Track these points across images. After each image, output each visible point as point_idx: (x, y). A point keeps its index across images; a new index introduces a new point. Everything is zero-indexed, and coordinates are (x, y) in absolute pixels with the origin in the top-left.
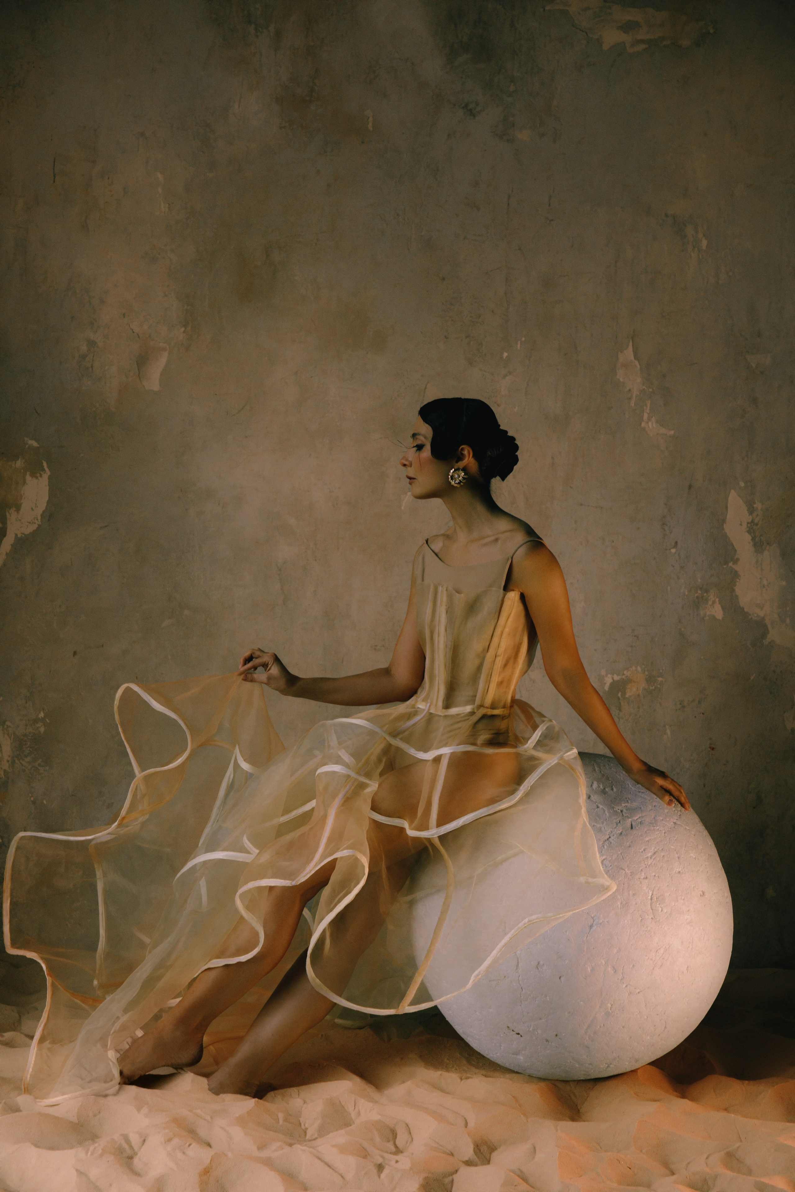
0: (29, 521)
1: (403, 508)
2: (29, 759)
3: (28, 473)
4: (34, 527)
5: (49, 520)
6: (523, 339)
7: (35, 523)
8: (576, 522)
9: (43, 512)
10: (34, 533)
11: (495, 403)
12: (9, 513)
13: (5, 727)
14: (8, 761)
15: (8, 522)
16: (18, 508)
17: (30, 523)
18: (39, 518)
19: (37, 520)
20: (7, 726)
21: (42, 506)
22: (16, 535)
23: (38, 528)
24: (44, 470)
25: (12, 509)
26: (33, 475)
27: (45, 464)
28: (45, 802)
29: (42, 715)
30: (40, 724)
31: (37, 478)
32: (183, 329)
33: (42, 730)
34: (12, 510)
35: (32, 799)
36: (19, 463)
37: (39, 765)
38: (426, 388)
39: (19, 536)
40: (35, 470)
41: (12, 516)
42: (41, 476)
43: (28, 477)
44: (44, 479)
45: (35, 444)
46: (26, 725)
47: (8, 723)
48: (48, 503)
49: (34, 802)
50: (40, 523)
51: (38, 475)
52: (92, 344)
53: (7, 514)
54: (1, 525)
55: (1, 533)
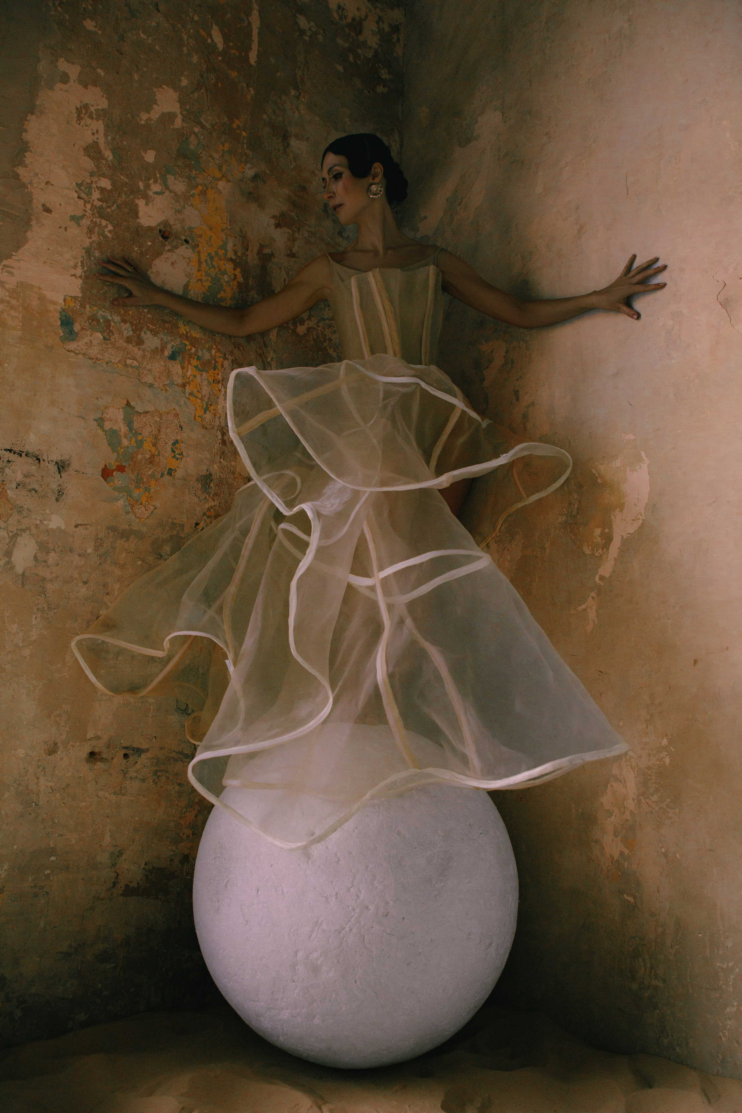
0: (633, 519)
2: (655, 798)
5: (653, 512)
7: (639, 519)
12: (614, 515)
14: (634, 800)
15: (614, 525)
16: (621, 507)
17: (634, 520)
19: (641, 515)
20: (629, 756)
22: (622, 536)
23: (642, 524)
24: (643, 460)
25: (616, 511)
27: (643, 454)
28: (678, 855)
29: (665, 742)
30: (664, 754)
33: (667, 761)
35: (663, 850)
37: (667, 806)
39: (625, 536)
40: (638, 461)
41: (617, 518)
42: (640, 468)
44: (644, 470)
45: (632, 437)
46: (650, 755)
48: (651, 494)
49: (665, 855)
50: (644, 518)
51: (638, 467)
52: (677, 315)
53: (612, 517)
54: (607, 530)
55: (608, 539)
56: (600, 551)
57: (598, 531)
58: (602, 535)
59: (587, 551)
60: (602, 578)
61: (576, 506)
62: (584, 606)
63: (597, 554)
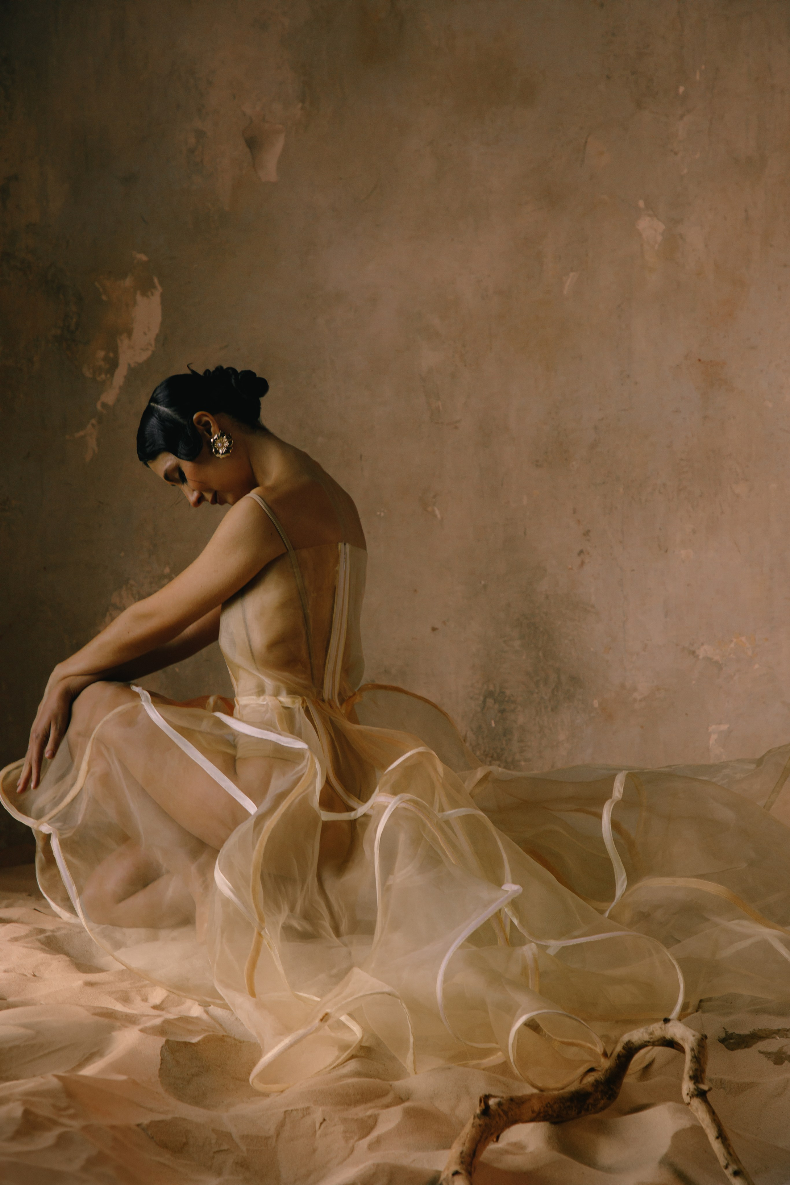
0: (142, 348)
1: (565, 292)
3: (138, 292)
4: (149, 353)
5: (164, 345)
6: (703, 67)
7: (149, 349)
8: (779, 289)
9: (157, 335)
10: (148, 362)
11: (672, 151)
12: (120, 340)
13: (129, 586)
15: (120, 351)
16: (129, 333)
17: (143, 350)
18: (153, 342)
19: (151, 345)
21: (155, 330)
22: (129, 365)
23: (152, 355)
24: (154, 287)
26: (144, 294)
27: (156, 280)
31: (147, 296)
32: (300, 105)
34: (124, 336)
36: (128, 282)
38: (586, 142)
39: (133, 365)
40: (146, 288)
41: (124, 343)
42: (152, 294)
43: (139, 297)
44: (156, 299)
45: (144, 258)
46: (151, 583)
47: (132, 582)
48: (162, 324)
50: (154, 349)
51: (149, 293)
52: (200, 134)
53: (118, 341)
54: (111, 355)
55: (113, 364)
56: (103, 376)
57: (101, 354)
58: (106, 359)
59: (88, 374)
60: (104, 405)
61: (74, 320)
62: (81, 433)
63: (99, 379)
